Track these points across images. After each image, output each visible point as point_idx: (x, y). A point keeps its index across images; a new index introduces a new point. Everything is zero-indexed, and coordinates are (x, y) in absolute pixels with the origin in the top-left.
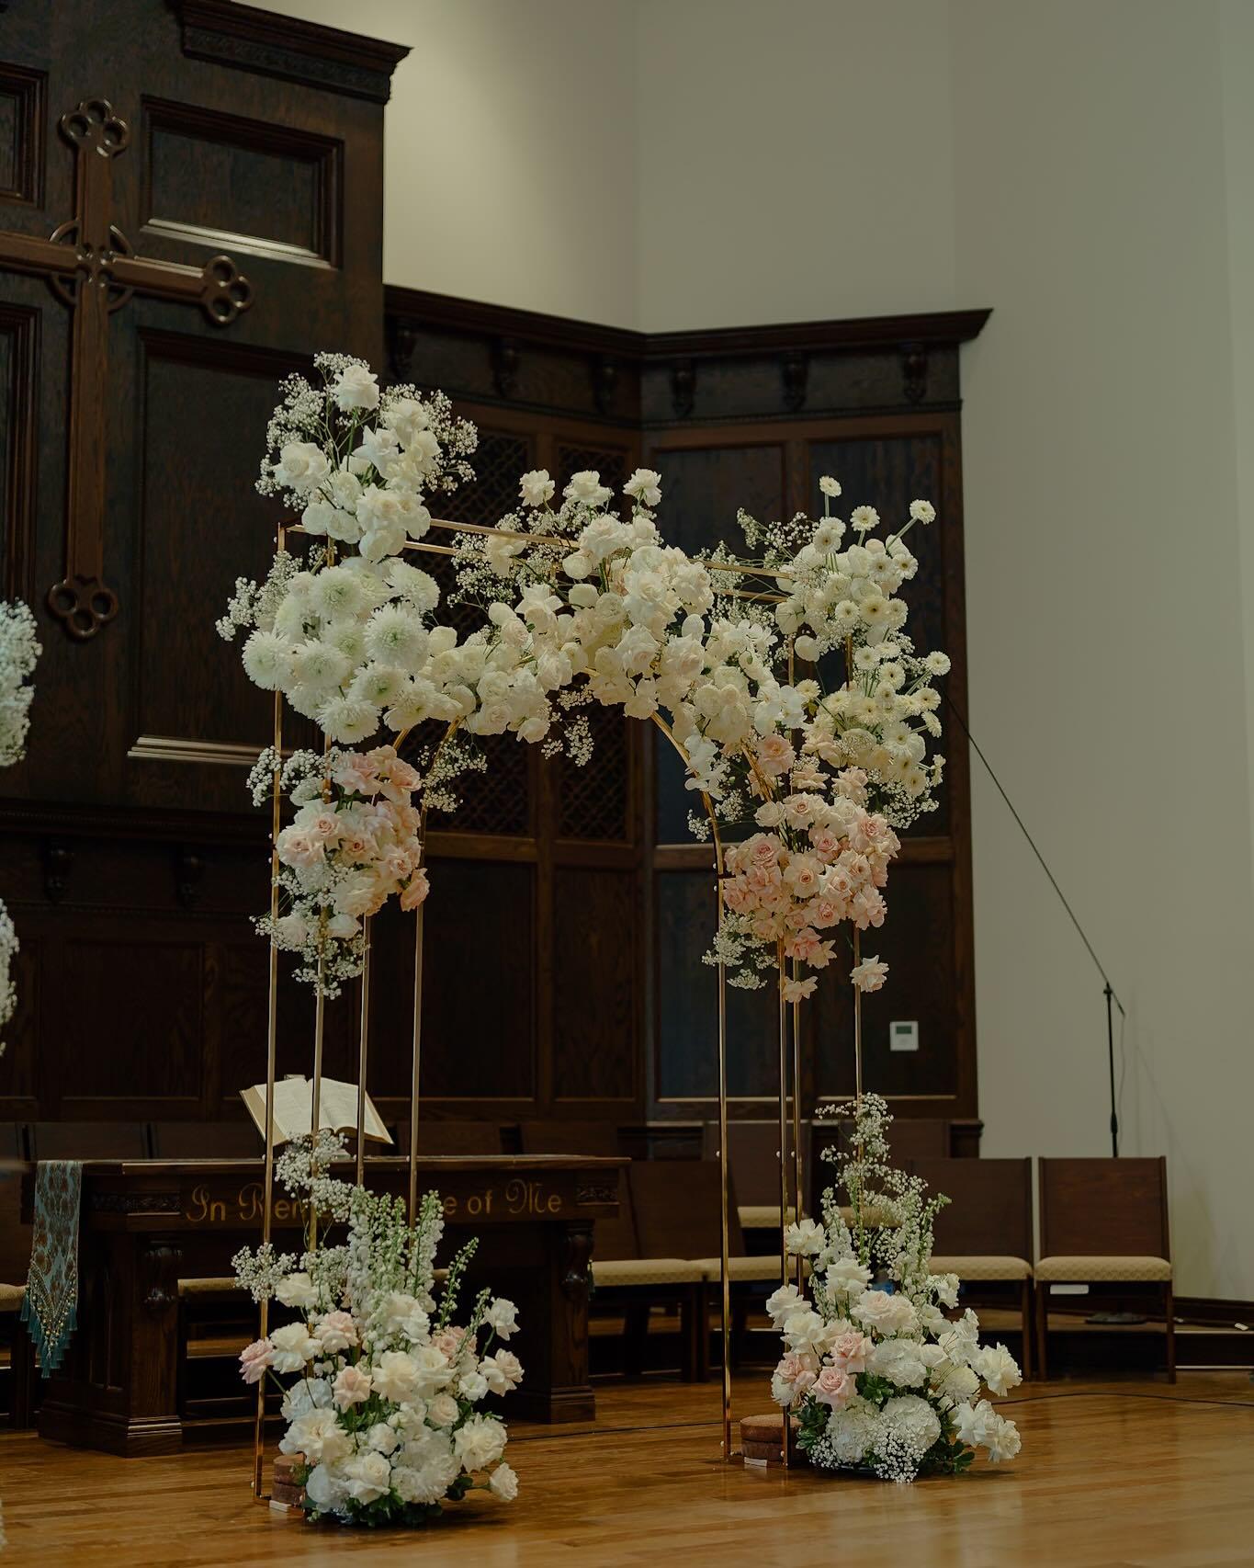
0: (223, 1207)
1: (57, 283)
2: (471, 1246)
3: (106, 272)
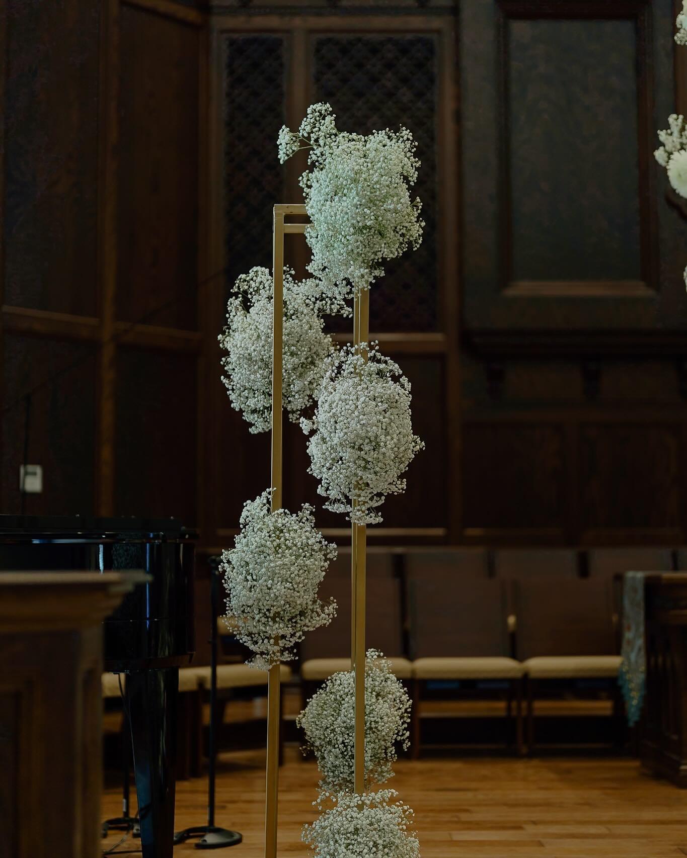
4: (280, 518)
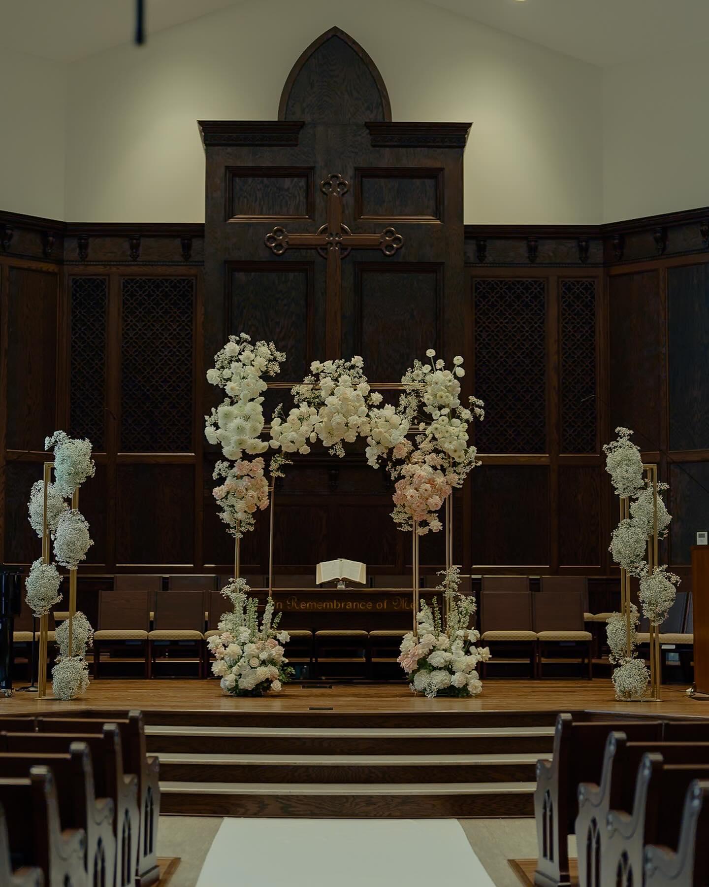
0: (281, 604)
1: (320, 251)
2: (280, 614)
3: (338, 243)
4: (45, 567)
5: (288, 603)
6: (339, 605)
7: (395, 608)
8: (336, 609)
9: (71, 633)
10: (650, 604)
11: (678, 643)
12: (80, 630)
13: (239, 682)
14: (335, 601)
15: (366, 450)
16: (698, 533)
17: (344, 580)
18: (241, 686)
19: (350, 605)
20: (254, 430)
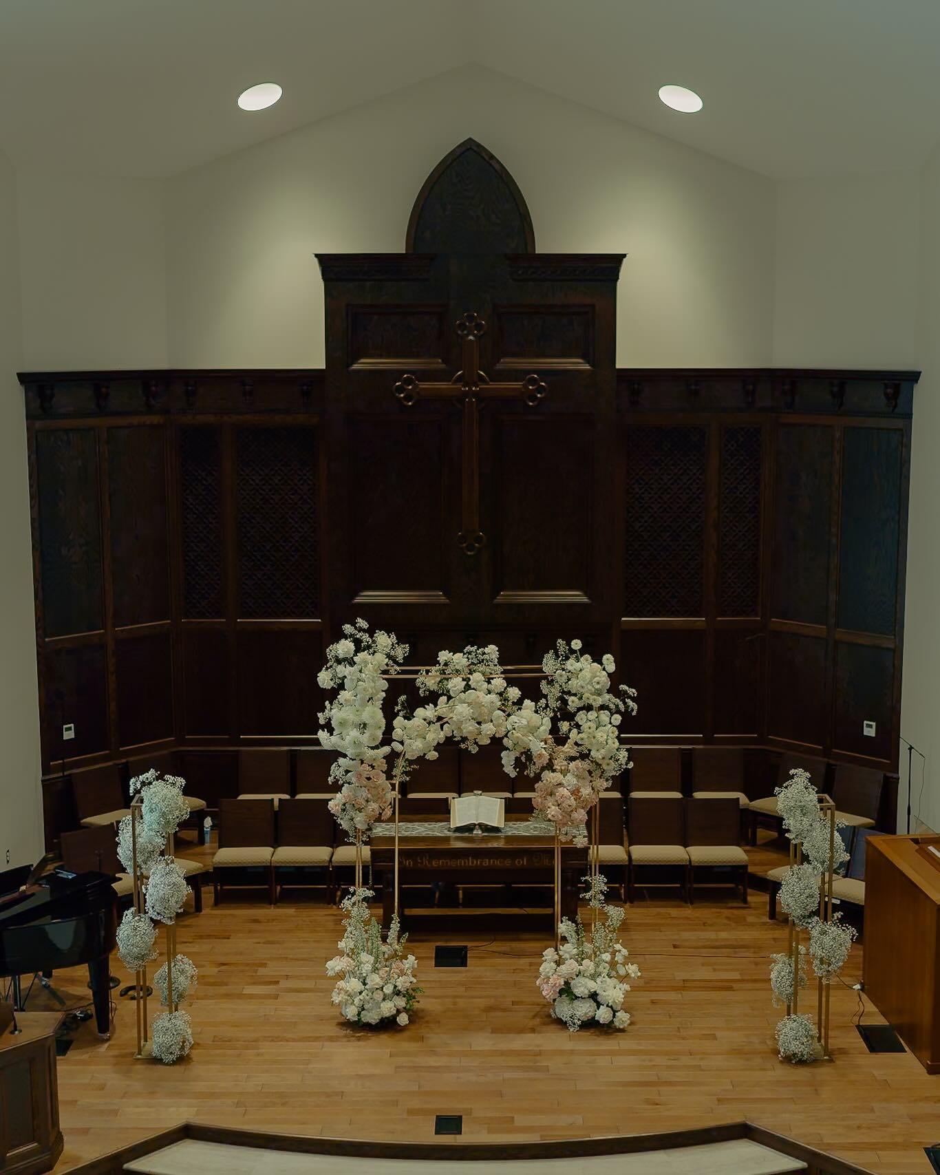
0: (411, 862)
1: (454, 403)
3: (476, 394)
4: (137, 921)
5: (419, 861)
6: (475, 862)
7: (536, 864)
8: (471, 867)
9: (170, 983)
10: (822, 962)
11: (843, 899)
12: (182, 979)
13: (362, 1016)
14: (470, 858)
15: (502, 755)
16: (865, 722)
17: (480, 825)
18: (364, 1020)
19: (486, 863)
20: (374, 739)
